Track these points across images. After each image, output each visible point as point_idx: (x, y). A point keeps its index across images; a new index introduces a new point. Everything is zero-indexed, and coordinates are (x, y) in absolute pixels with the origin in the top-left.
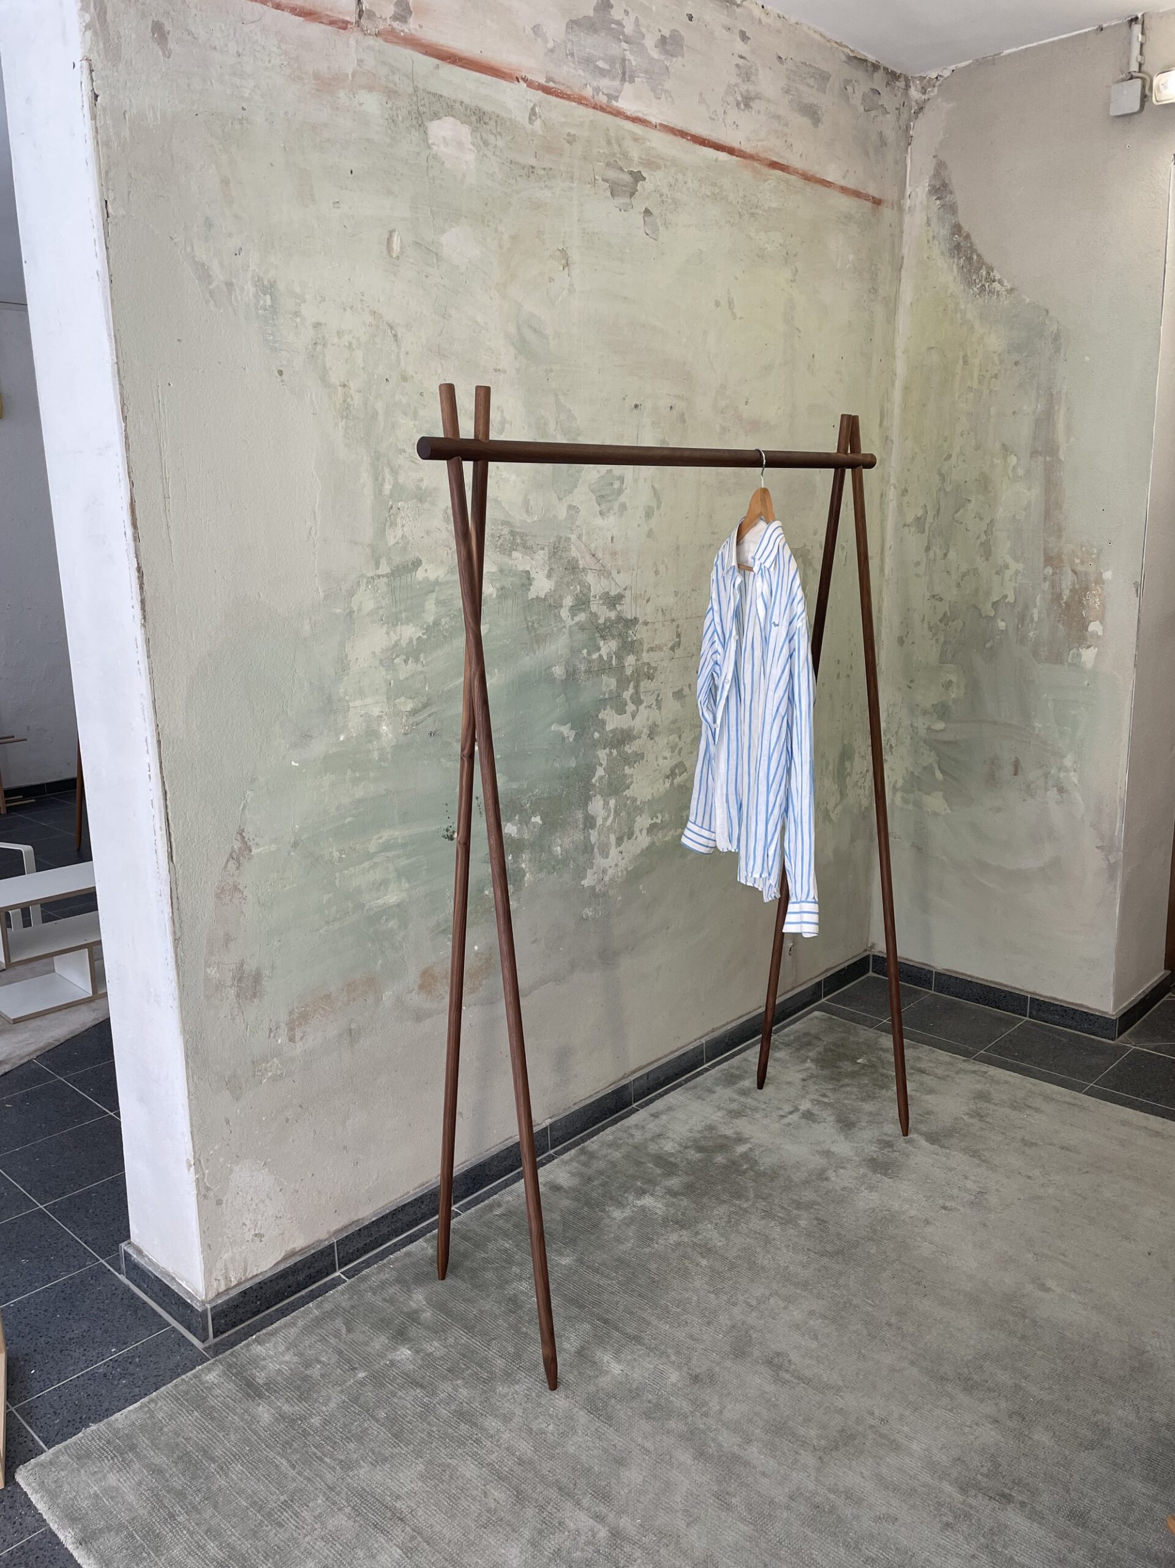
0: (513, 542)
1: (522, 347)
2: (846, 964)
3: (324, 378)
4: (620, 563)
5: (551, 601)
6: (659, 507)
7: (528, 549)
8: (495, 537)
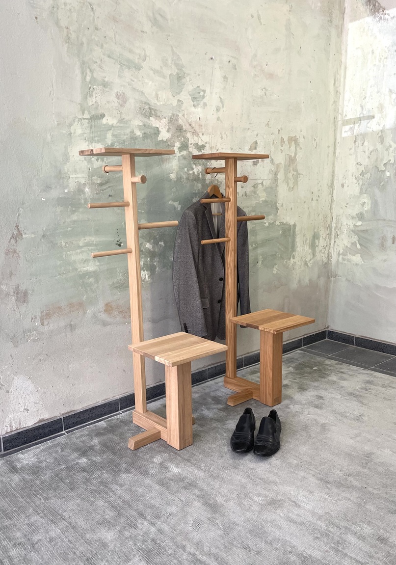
0: (151, 113)
1: (155, 22)
2: (315, 333)
3: (57, 23)
4: (204, 130)
5: (169, 143)
6: (223, 107)
7: (158, 117)
8: (141, 109)
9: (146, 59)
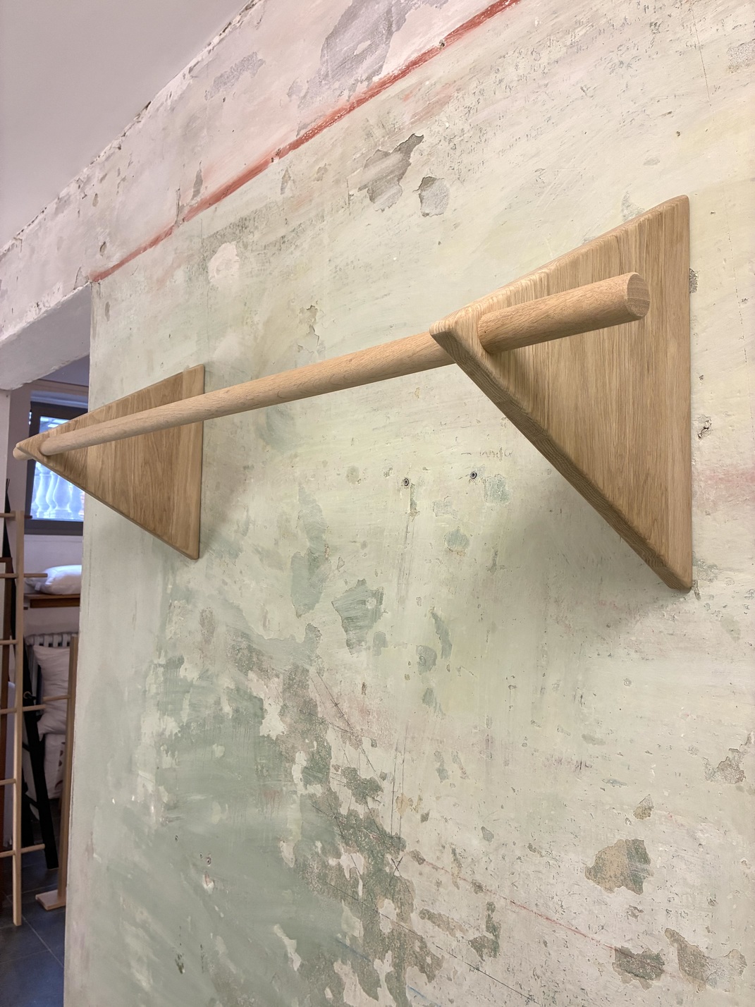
5: (283, 748)
7: (264, 673)
8: (236, 649)
9: (247, 529)
